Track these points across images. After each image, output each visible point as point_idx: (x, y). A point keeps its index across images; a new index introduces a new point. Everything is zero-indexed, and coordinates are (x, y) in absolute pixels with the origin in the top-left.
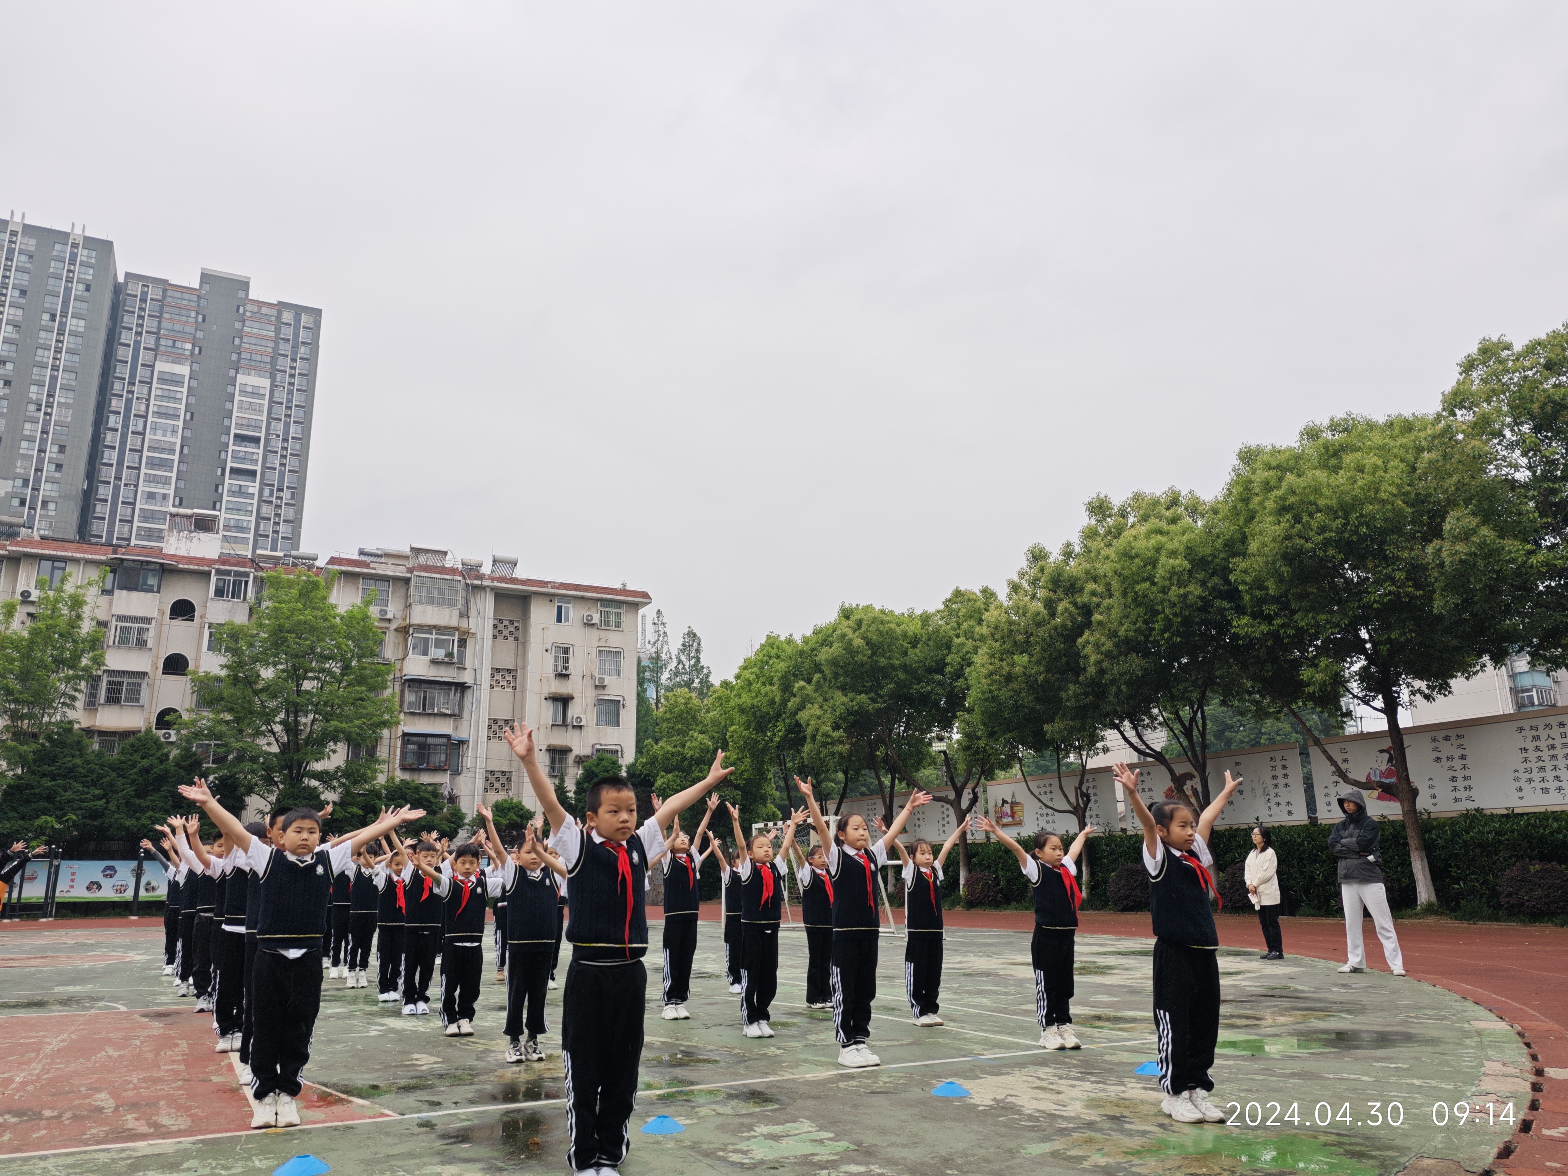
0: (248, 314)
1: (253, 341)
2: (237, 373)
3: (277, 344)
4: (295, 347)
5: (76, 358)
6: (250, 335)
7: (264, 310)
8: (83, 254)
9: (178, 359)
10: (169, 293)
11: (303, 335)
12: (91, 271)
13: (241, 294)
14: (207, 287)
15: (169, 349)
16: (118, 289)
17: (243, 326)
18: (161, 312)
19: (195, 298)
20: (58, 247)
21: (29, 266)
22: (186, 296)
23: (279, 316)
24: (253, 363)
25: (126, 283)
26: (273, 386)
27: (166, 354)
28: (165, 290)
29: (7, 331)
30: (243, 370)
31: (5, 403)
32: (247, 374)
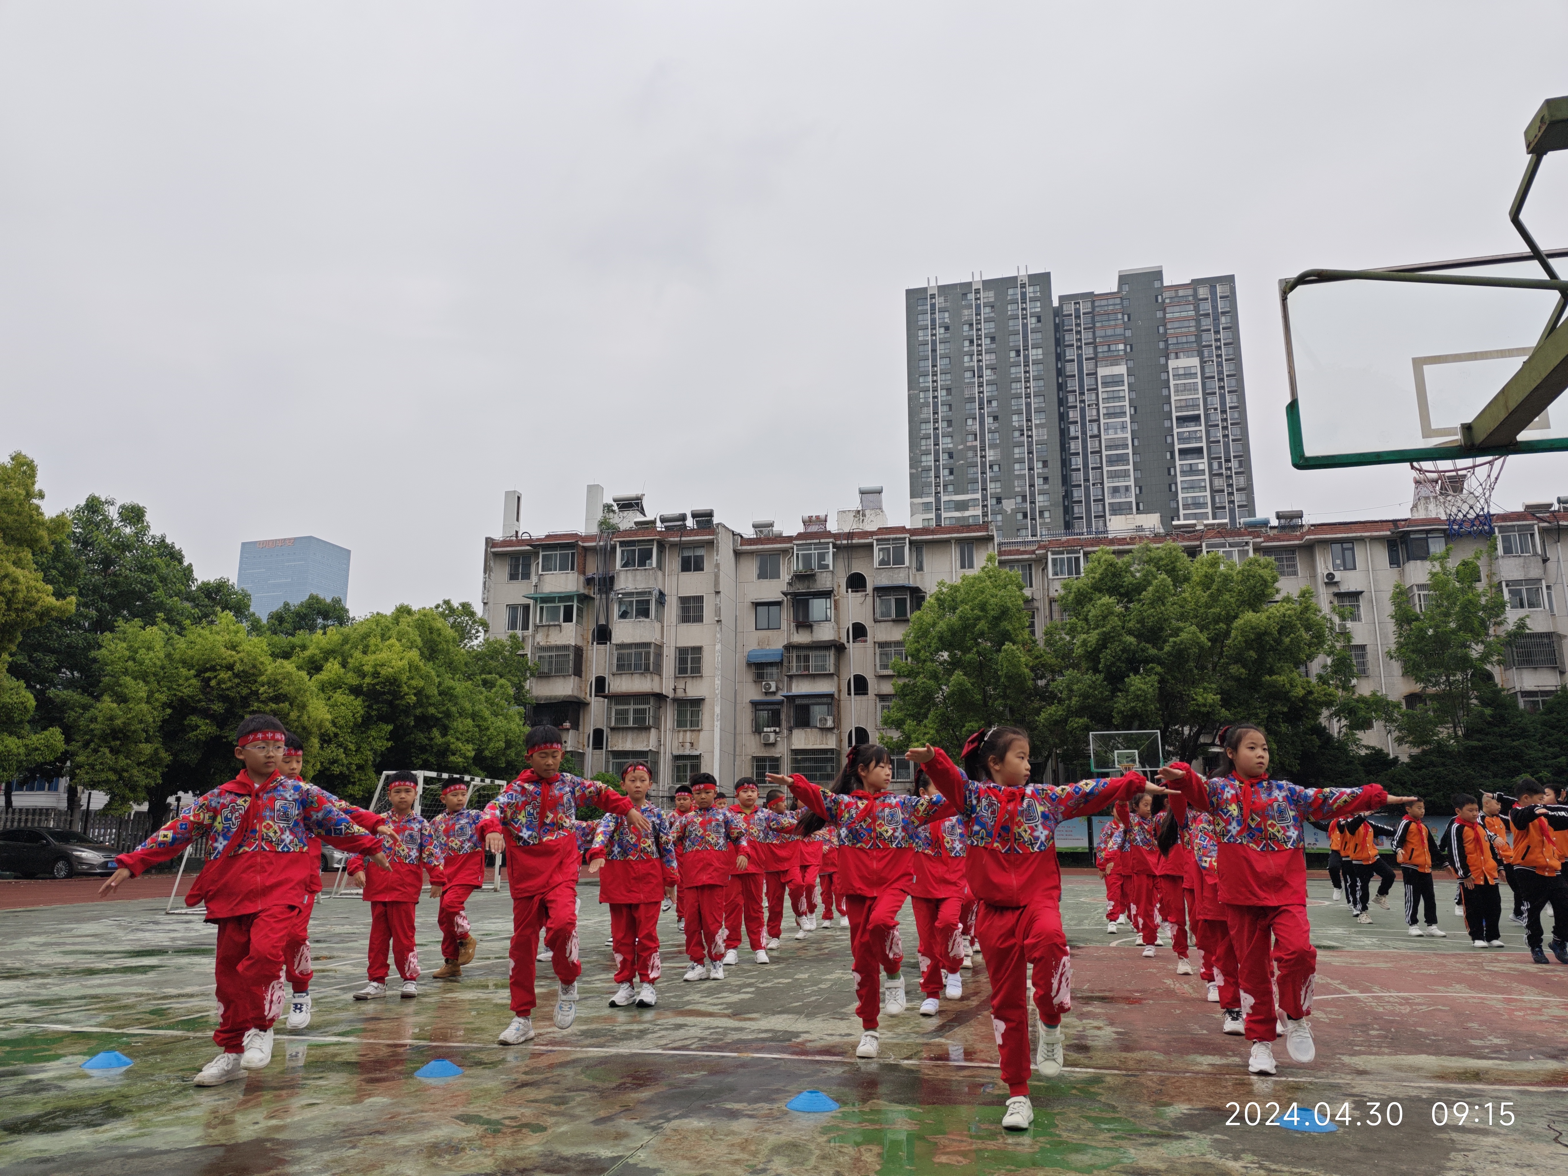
0: (1167, 301)
1: (1176, 325)
2: (1167, 358)
3: (1198, 321)
4: (1216, 319)
5: (1041, 383)
6: (1173, 320)
7: (1181, 293)
8: (1030, 291)
9: (1115, 362)
10: (1096, 304)
11: (1221, 306)
12: (1039, 304)
13: (1157, 284)
14: (1126, 288)
15: (1106, 354)
16: (1057, 312)
17: (1165, 313)
18: (1094, 322)
19: (1118, 301)
20: (1010, 291)
21: (992, 315)
22: (1111, 302)
23: (1195, 295)
24: (1180, 346)
25: (1061, 305)
26: (1203, 362)
27: (1105, 359)
28: (1093, 302)
29: (987, 374)
30: (1173, 355)
31: (997, 435)
32: (1177, 358)
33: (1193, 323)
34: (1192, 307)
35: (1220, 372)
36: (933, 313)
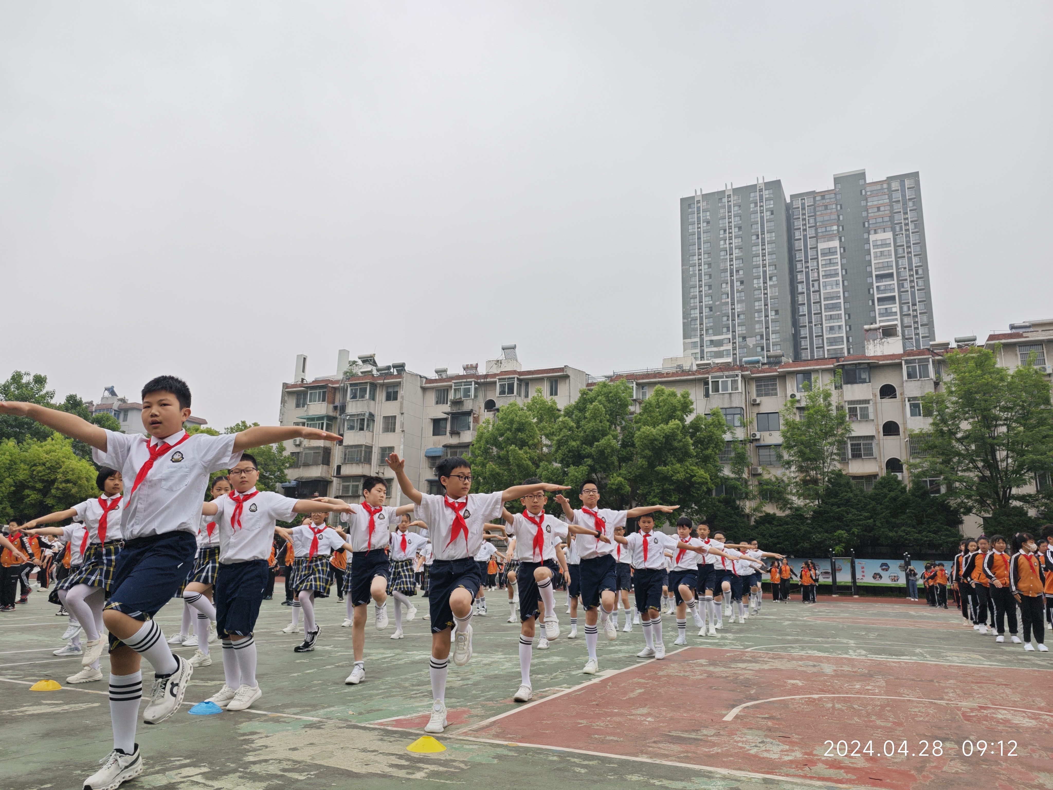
0: (868, 193)
1: (875, 210)
2: (869, 235)
3: (891, 206)
4: (905, 204)
5: (774, 256)
6: (872, 207)
7: (879, 187)
8: (766, 194)
9: (831, 238)
10: (817, 198)
11: (908, 194)
12: (772, 202)
13: (861, 182)
14: (839, 186)
15: (825, 234)
16: (788, 207)
17: (867, 202)
18: (815, 212)
19: (833, 196)
20: (752, 195)
21: (740, 212)
22: (828, 196)
23: (889, 188)
24: (878, 225)
25: (792, 201)
26: (895, 235)
27: (823, 237)
28: (814, 198)
29: (736, 253)
30: (872, 232)
31: (743, 294)
32: (876, 232)
33: (888, 208)
34: (887, 197)
35: (908, 242)
36: (698, 213)
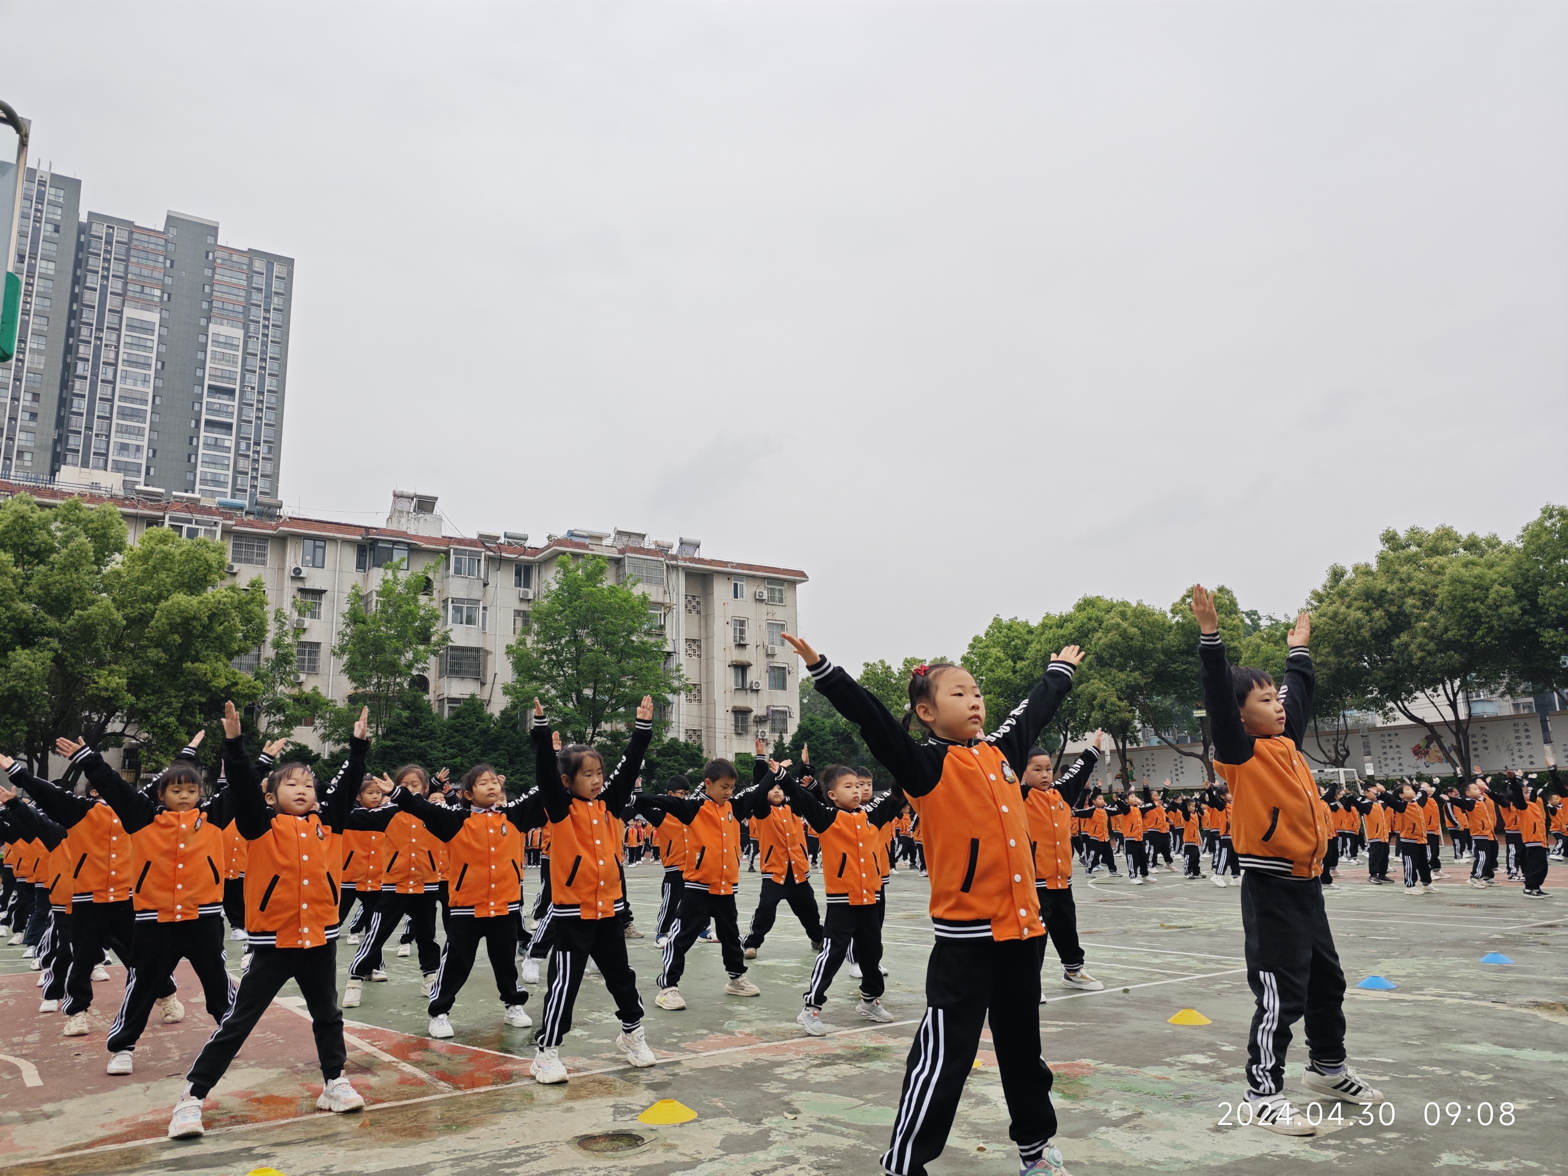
0: (219, 261)
1: (225, 289)
2: (209, 320)
3: (249, 294)
4: (268, 297)
5: (47, 302)
6: (221, 283)
7: (235, 258)
8: (50, 193)
9: (147, 305)
10: (135, 236)
11: (276, 285)
12: (59, 211)
13: (210, 240)
14: (173, 231)
15: (137, 295)
16: (83, 229)
17: (214, 273)
18: (128, 255)
19: (162, 242)
22: (153, 240)
23: (250, 265)
24: (225, 313)
25: (90, 224)
26: (247, 337)
27: (134, 299)
28: (131, 233)
30: (215, 320)
32: (220, 323)
33: (243, 293)
34: (244, 277)
35: (264, 352)
